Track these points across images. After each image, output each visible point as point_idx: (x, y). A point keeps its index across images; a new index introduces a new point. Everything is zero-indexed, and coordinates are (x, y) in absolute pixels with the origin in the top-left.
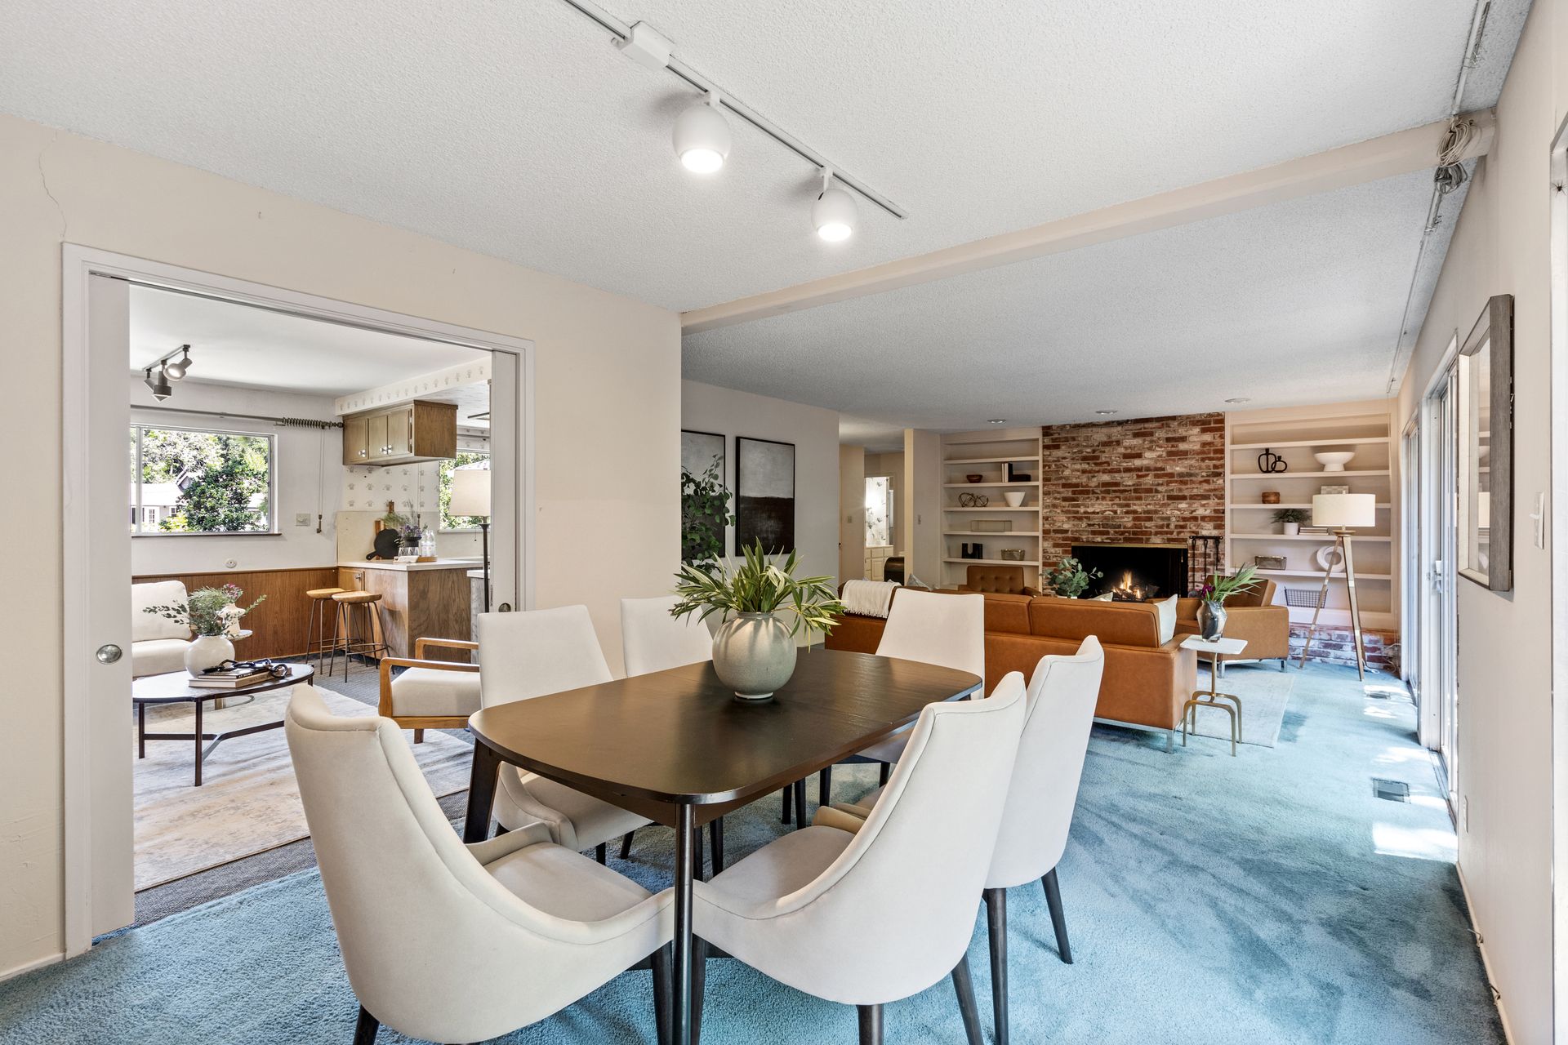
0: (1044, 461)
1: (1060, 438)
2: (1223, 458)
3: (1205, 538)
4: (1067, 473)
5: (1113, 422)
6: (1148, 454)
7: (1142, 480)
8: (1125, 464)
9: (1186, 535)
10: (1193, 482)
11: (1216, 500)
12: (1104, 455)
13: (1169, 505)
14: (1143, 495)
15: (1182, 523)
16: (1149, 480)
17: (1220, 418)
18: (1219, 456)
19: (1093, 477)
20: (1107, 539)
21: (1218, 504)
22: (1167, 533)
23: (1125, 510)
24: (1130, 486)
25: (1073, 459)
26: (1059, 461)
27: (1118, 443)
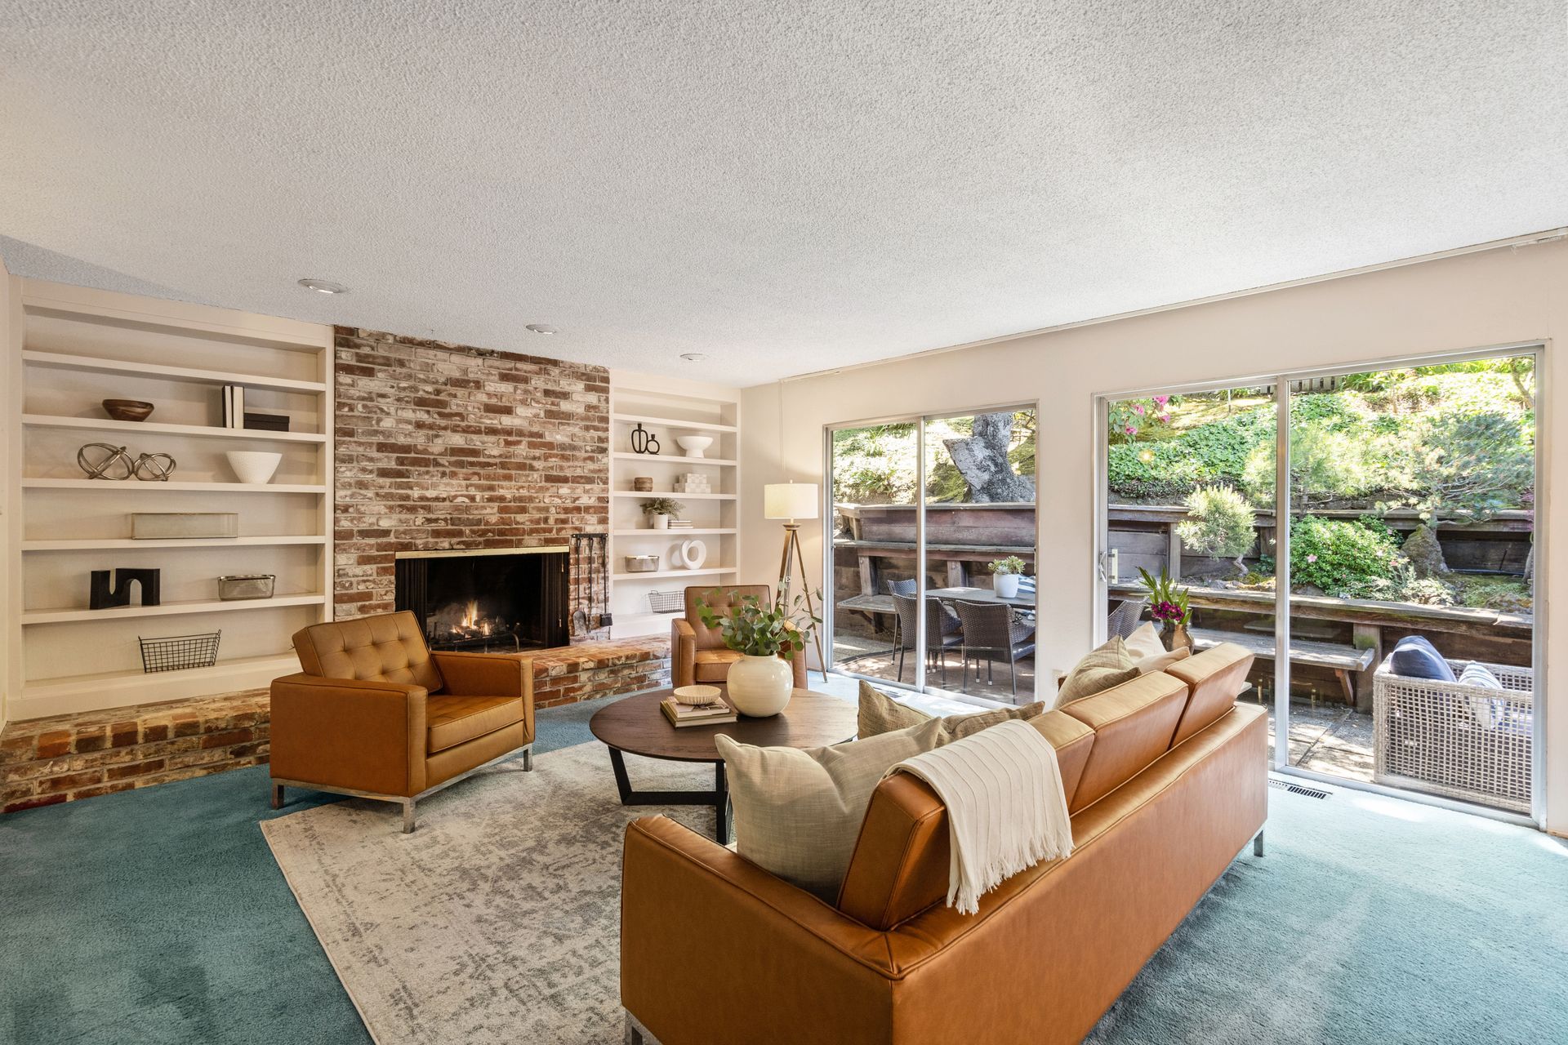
0: (337, 394)
1: (374, 357)
2: (607, 430)
3: (590, 537)
4: (387, 423)
5: (470, 349)
6: (520, 410)
7: (512, 449)
8: (488, 422)
9: (567, 533)
10: (574, 458)
11: (601, 485)
12: (454, 401)
13: (548, 489)
14: (513, 472)
15: (563, 516)
16: (522, 450)
17: (605, 375)
18: (605, 426)
19: (437, 436)
20: (458, 543)
21: (603, 490)
22: (545, 530)
23: (487, 494)
24: (494, 457)
25: (399, 400)
26: (371, 400)
27: (478, 385)
